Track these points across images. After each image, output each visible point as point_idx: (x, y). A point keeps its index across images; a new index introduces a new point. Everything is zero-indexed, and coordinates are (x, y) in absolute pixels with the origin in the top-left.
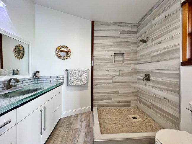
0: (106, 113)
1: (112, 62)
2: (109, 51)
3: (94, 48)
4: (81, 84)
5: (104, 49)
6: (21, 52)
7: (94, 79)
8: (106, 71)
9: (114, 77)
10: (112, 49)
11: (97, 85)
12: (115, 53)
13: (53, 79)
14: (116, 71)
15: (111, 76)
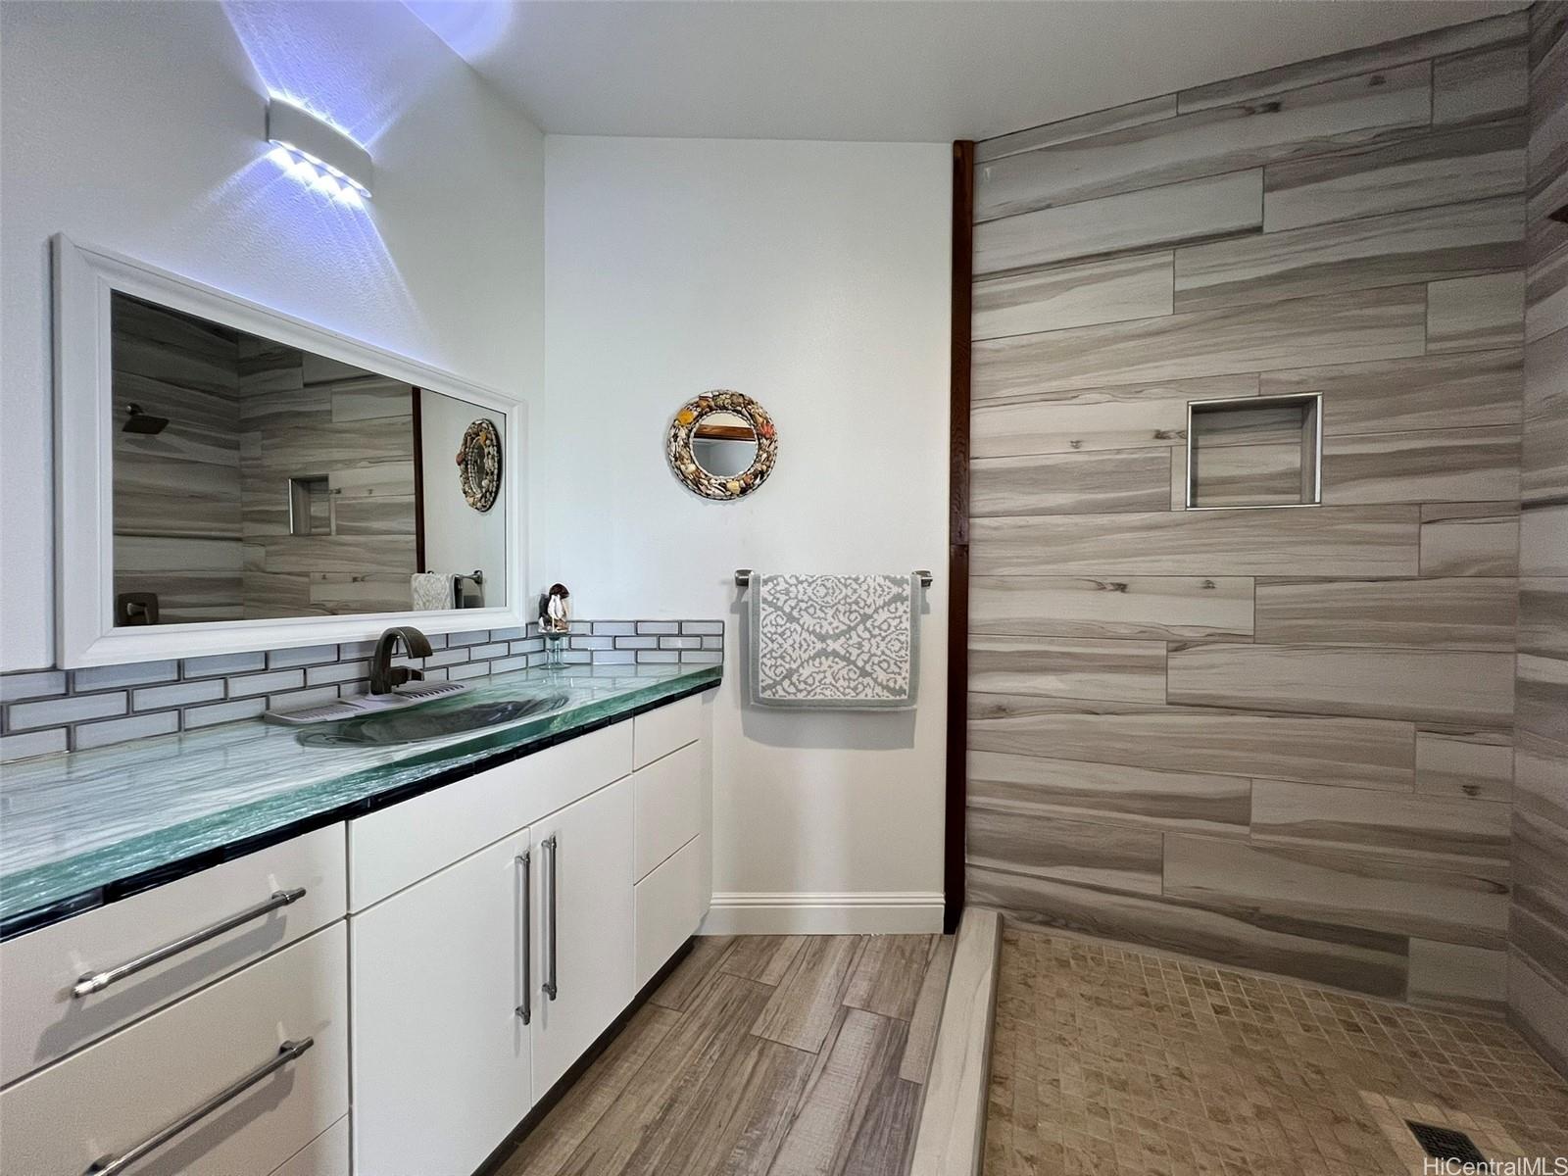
0: (1086, 989)
1: (1164, 504)
2: (1134, 391)
3: (980, 378)
4: (851, 695)
5: (1077, 382)
6: (489, 464)
7: (973, 663)
8: (1101, 587)
9: (1180, 646)
10: (1169, 369)
11: (1000, 711)
12: (1197, 411)
13: (652, 643)
14: (1209, 585)
15: (1147, 634)
